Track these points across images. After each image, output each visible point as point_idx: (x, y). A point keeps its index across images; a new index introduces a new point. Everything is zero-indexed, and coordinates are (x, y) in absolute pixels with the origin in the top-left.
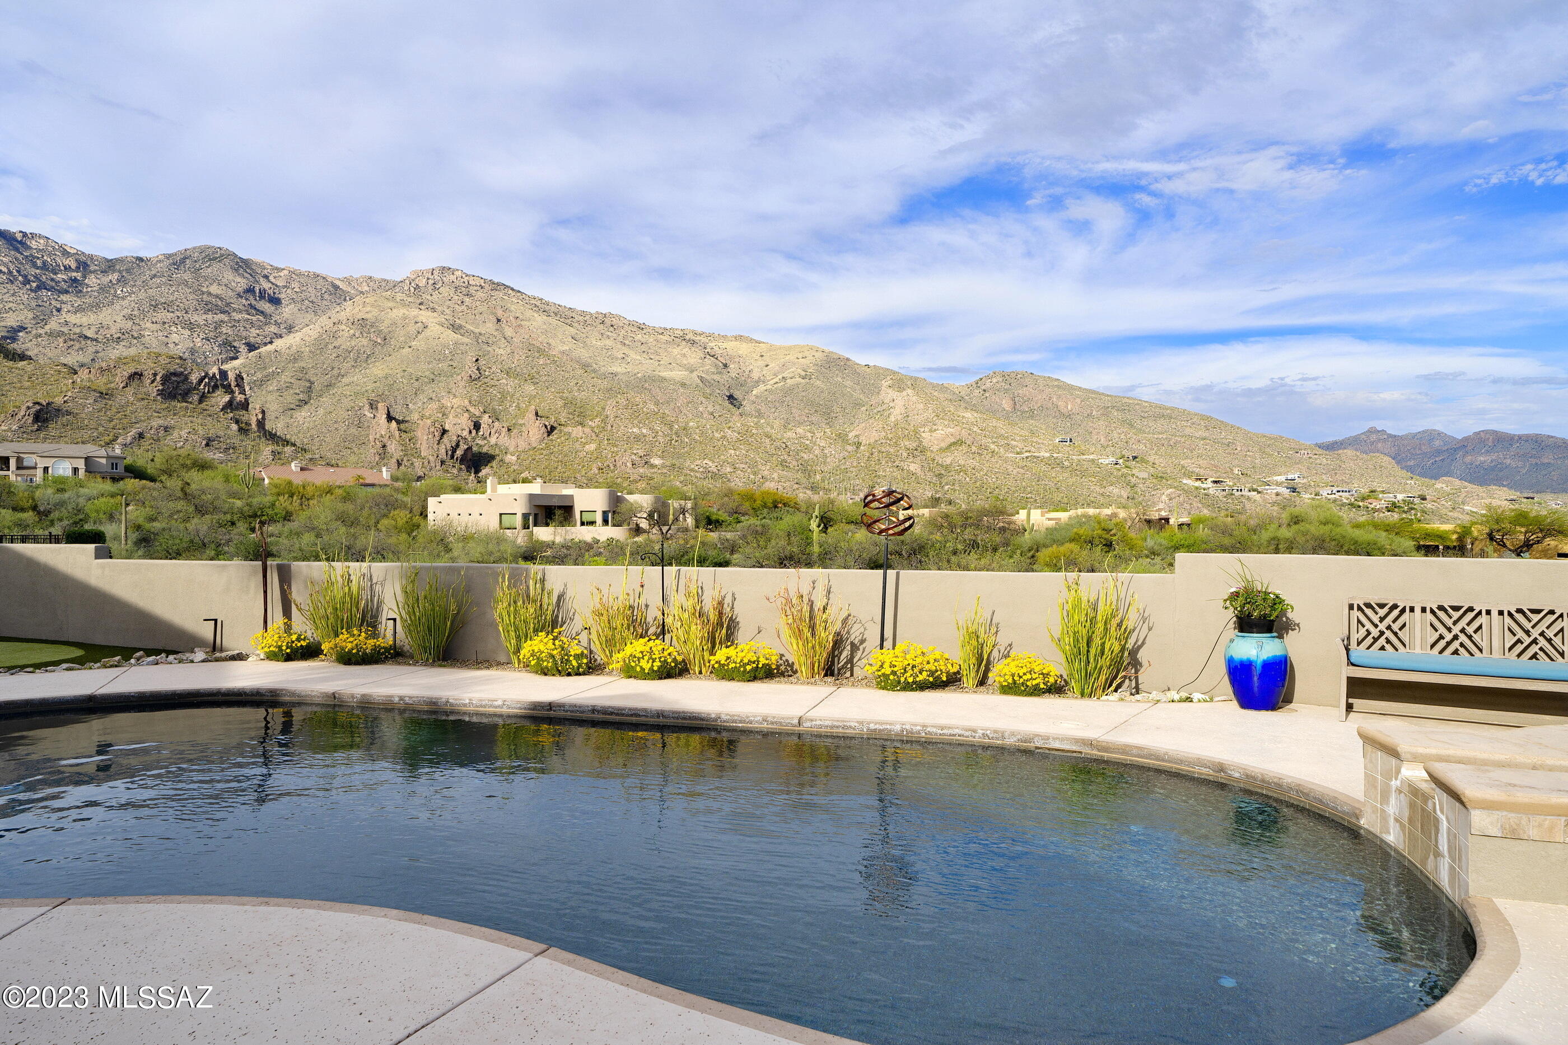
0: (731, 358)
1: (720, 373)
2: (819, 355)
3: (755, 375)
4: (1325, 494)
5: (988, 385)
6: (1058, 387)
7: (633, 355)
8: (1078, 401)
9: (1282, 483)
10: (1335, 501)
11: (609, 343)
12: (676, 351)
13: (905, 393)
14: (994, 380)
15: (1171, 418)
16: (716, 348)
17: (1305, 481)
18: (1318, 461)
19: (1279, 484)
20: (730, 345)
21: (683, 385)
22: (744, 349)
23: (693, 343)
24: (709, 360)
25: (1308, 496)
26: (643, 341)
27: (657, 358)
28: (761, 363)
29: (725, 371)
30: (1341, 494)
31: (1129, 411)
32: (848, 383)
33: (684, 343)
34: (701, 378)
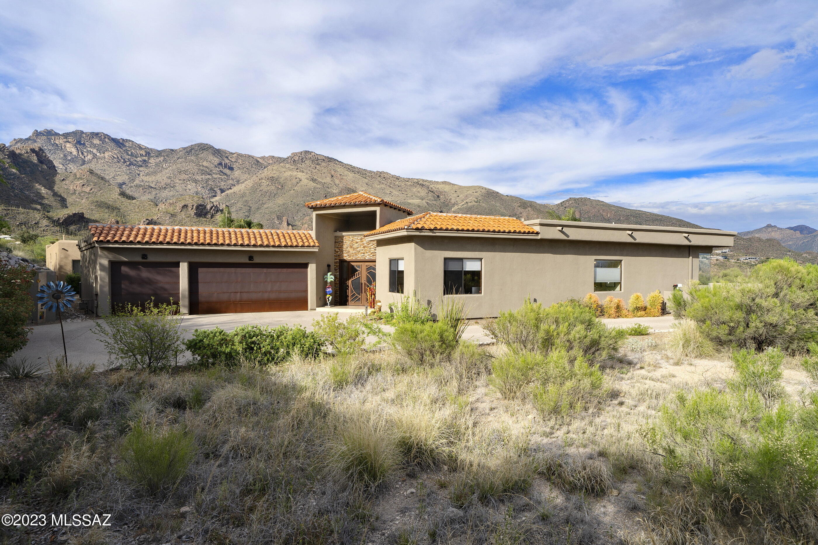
0: (441, 192)
1: (436, 200)
2: (483, 191)
3: (453, 201)
4: (742, 260)
5: (567, 205)
6: (603, 205)
7: (395, 192)
8: (613, 212)
9: (720, 254)
10: (748, 263)
11: (383, 186)
12: (415, 190)
13: (527, 210)
14: (570, 202)
15: (661, 220)
16: (434, 188)
17: (732, 253)
18: (739, 243)
19: (718, 255)
20: (440, 186)
21: (419, 206)
22: (447, 188)
23: (423, 185)
24: (430, 194)
25: (733, 261)
26: (399, 185)
27: (406, 193)
28: (455, 195)
29: (438, 199)
30: (751, 260)
31: (639, 217)
32: (498, 204)
33: (418, 186)
34: (427, 203)
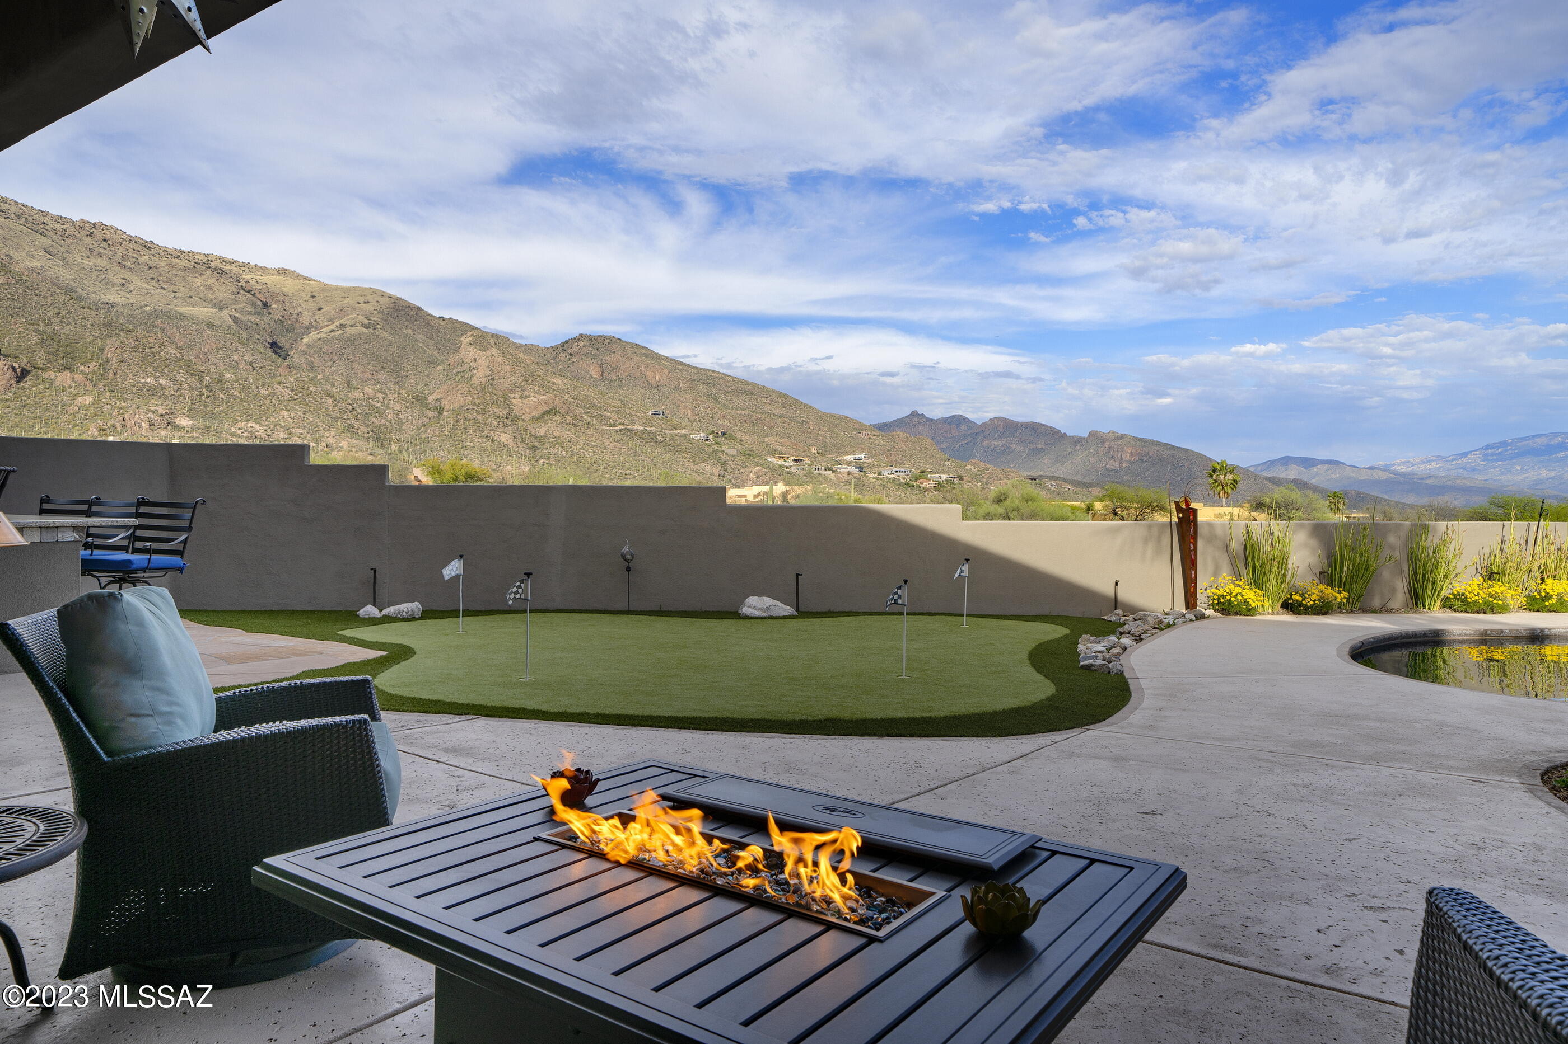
0: (273, 295)
1: (259, 314)
2: (384, 301)
3: (305, 320)
4: (886, 474)
5: (575, 349)
6: (646, 355)
7: (136, 281)
8: (666, 371)
9: (851, 462)
10: (894, 480)
11: (101, 262)
12: (198, 281)
13: (488, 353)
14: (581, 344)
15: (752, 394)
16: (253, 282)
17: (870, 461)
18: (876, 442)
19: (848, 463)
20: (272, 280)
21: (210, 325)
22: (289, 286)
23: (222, 272)
24: (243, 297)
25: (872, 475)
26: (151, 263)
27: (172, 288)
28: (312, 305)
29: (265, 312)
30: (898, 474)
31: (714, 385)
32: (420, 337)
33: (209, 272)
34: (235, 319)
